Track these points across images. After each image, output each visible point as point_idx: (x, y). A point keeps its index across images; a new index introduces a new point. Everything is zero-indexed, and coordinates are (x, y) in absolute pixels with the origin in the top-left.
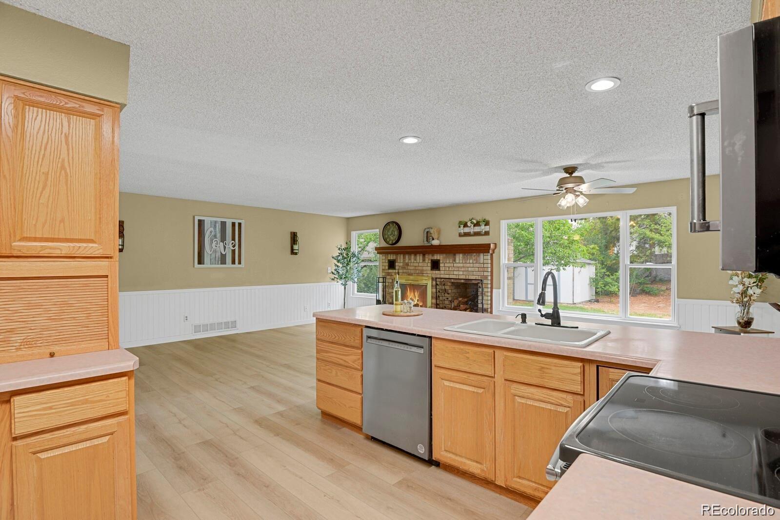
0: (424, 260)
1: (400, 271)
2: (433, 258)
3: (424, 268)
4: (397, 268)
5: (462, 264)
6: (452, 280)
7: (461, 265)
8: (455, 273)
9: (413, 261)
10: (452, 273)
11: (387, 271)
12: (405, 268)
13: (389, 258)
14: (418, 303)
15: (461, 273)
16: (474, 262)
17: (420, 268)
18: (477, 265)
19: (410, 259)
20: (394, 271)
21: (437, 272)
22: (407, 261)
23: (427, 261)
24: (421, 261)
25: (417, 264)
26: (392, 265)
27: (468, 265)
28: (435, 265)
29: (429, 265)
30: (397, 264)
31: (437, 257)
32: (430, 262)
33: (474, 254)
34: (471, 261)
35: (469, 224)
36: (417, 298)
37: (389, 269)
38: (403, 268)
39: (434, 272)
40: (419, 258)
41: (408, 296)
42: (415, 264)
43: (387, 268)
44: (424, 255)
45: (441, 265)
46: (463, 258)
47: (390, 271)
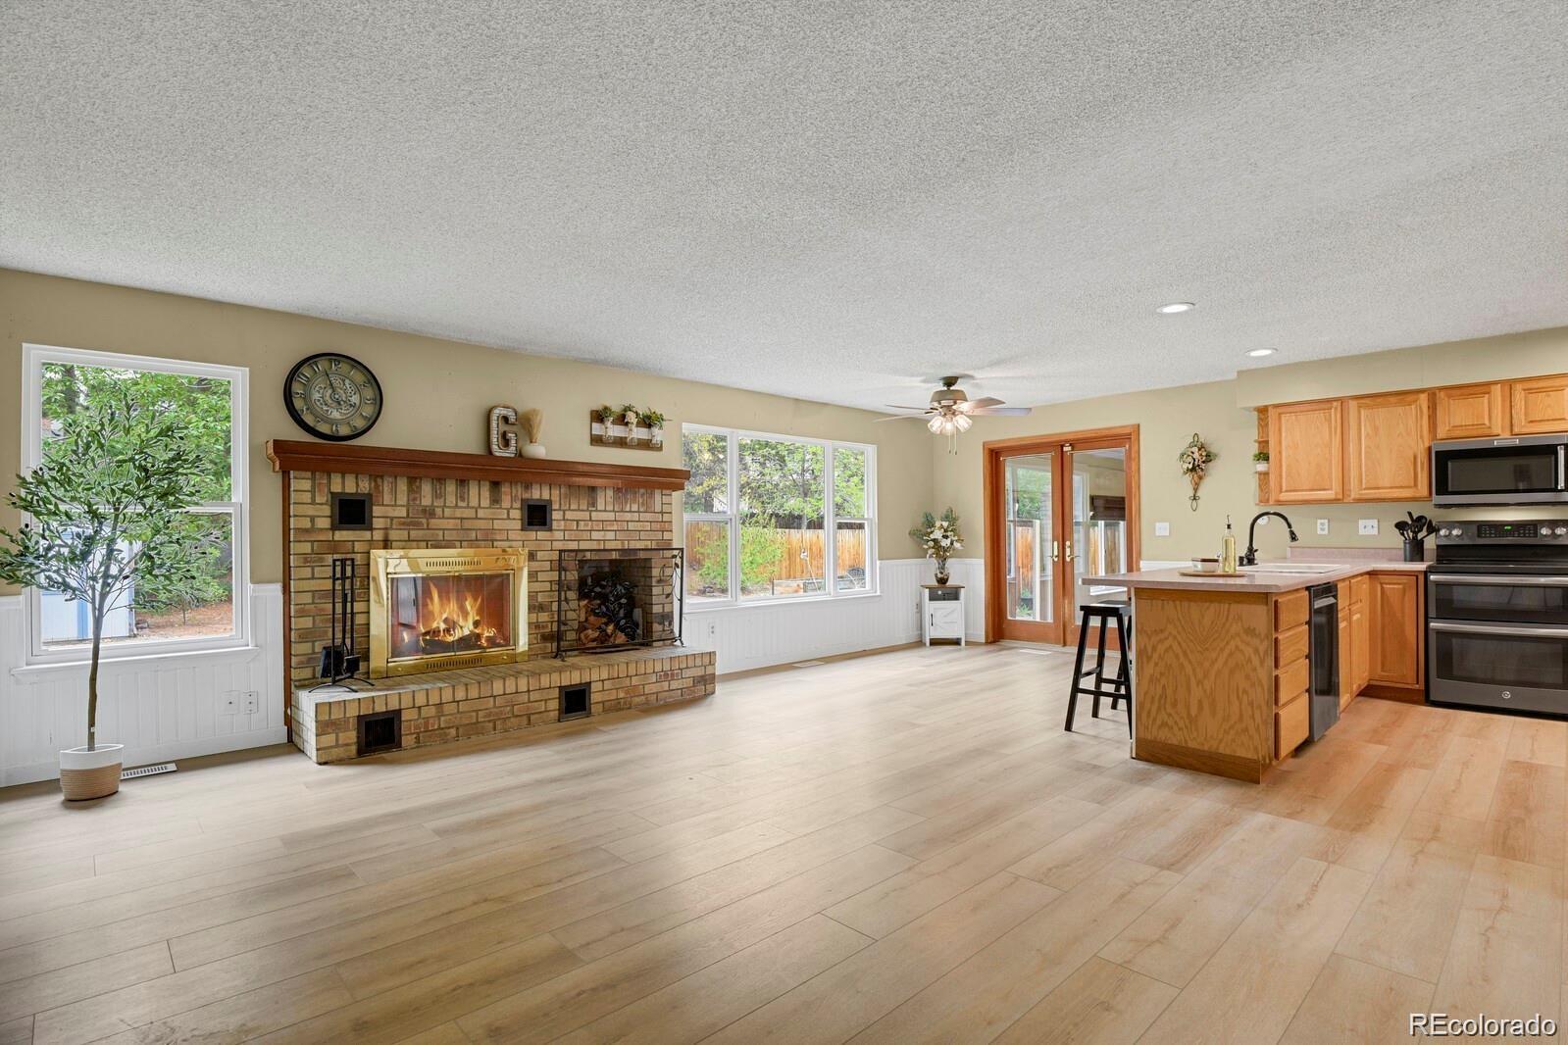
0: (495, 500)
1: (394, 535)
2: (526, 496)
3: (497, 524)
4: (377, 523)
5: (613, 514)
6: (588, 556)
7: (611, 516)
8: (595, 535)
9: (451, 500)
10: (586, 535)
11: (329, 536)
12: (420, 524)
13: (336, 488)
14: (477, 631)
15: (610, 535)
16: (642, 510)
17: (482, 524)
18: (648, 516)
19: (436, 495)
20: (367, 535)
21: (542, 535)
22: (426, 501)
23: (506, 502)
24: (485, 502)
25: (470, 513)
26: (352, 512)
27: (628, 516)
28: (537, 516)
29: (516, 514)
30: (377, 511)
31: (539, 493)
32: (518, 505)
33: (642, 491)
34: (635, 507)
35: (631, 417)
36: (473, 616)
37: (334, 528)
38: (408, 523)
39: (532, 535)
40: (478, 494)
41: (432, 613)
42: (458, 513)
43: (324, 523)
44: (495, 485)
45: (556, 515)
46: (616, 499)
47: (341, 535)
